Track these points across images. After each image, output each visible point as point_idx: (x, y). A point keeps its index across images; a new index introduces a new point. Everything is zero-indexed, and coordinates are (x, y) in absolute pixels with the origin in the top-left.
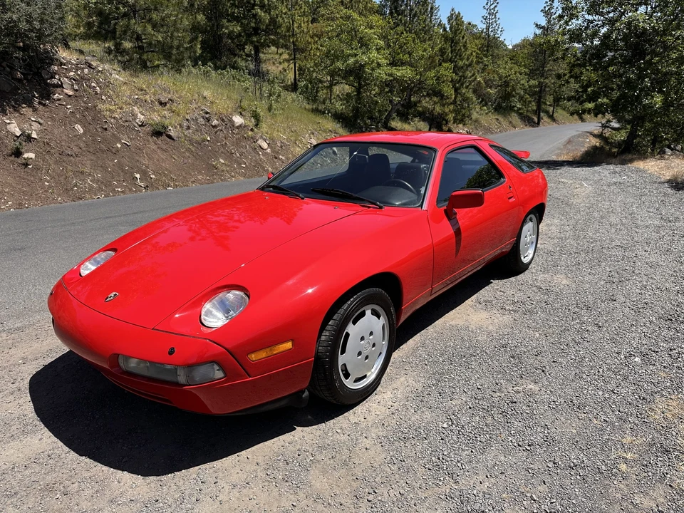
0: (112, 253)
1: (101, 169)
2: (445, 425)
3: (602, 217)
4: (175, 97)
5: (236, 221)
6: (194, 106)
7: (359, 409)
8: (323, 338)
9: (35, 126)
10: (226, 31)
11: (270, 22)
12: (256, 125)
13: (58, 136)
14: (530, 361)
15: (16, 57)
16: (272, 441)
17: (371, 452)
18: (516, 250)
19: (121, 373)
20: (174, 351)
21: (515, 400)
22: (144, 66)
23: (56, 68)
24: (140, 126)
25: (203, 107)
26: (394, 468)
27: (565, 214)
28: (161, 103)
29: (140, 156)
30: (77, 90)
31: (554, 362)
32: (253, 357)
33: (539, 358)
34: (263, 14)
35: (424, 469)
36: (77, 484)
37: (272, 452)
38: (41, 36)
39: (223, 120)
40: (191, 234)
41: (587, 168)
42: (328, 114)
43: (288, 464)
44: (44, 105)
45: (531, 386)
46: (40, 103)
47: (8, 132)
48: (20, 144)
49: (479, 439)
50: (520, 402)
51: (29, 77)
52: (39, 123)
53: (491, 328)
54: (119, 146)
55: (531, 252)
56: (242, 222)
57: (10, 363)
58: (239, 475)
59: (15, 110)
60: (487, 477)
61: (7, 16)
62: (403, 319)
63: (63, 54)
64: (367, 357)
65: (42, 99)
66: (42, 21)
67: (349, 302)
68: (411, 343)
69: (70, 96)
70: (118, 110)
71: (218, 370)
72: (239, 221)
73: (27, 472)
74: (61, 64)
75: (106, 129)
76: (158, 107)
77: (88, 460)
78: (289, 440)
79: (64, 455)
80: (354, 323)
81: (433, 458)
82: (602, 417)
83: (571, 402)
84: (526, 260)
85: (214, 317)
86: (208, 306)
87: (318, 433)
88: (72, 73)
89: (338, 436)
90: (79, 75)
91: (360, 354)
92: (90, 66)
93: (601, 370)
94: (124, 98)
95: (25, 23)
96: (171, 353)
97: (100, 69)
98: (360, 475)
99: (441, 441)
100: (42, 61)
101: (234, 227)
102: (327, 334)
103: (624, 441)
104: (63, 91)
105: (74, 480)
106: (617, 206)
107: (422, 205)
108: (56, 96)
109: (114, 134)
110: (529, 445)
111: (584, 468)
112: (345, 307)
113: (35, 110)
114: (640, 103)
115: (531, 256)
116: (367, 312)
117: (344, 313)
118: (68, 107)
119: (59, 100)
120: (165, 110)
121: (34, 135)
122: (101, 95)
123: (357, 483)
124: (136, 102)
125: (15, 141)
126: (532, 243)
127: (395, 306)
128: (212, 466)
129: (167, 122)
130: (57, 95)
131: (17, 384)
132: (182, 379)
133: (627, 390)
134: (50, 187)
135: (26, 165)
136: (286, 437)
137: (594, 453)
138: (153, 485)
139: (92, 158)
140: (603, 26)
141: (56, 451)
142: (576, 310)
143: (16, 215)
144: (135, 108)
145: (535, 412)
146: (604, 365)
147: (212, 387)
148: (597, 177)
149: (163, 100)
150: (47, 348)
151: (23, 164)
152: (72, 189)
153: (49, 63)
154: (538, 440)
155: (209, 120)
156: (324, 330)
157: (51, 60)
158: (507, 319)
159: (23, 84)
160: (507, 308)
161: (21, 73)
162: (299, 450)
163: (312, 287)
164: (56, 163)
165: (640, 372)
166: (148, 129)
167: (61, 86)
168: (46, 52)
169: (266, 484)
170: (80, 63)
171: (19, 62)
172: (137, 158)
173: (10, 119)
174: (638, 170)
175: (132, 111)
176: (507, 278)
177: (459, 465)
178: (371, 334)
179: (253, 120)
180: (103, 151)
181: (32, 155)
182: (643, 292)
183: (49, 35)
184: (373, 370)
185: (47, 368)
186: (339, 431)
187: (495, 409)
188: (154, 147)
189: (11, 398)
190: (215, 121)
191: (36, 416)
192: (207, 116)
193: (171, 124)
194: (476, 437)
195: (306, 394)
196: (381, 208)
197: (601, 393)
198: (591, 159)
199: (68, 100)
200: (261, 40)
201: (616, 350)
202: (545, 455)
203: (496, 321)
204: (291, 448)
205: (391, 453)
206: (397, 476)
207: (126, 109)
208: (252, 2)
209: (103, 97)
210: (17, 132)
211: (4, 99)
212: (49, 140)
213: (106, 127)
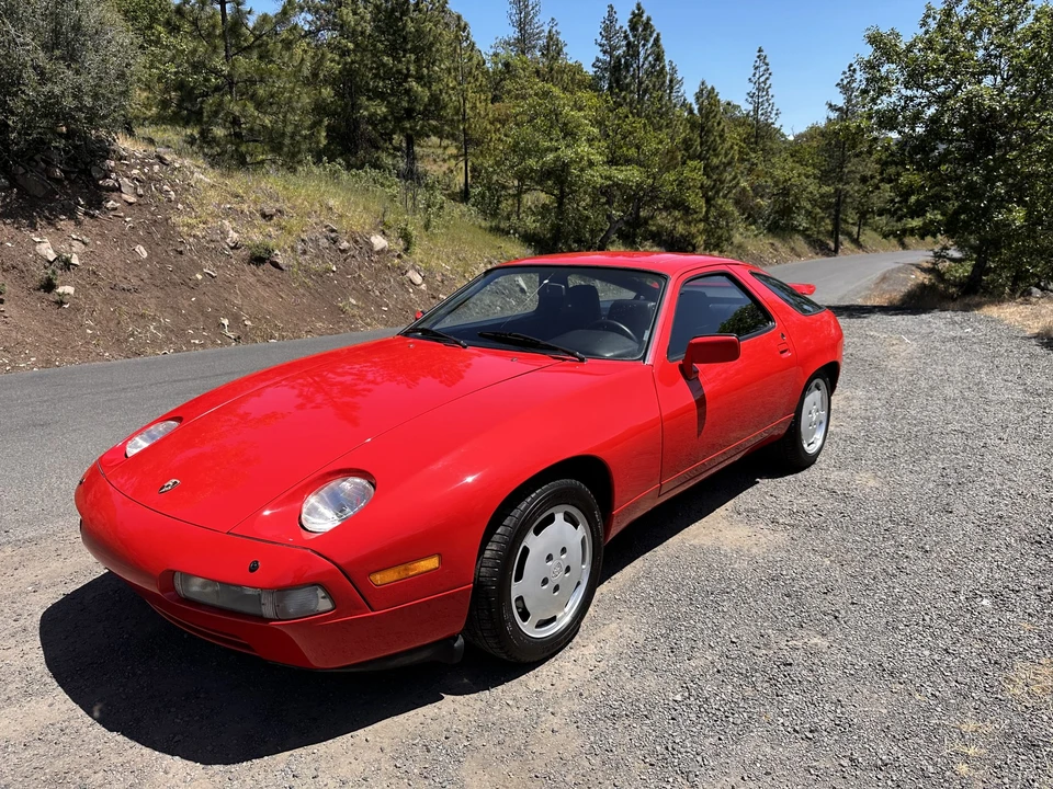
0: (174, 424)
1: (171, 311)
2: (678, 698)
3: (932, 388)
4: (286, 207)
5: (369, 382)
6: (313, 220)
7: (543, 670)
8: (488, 554)
9: (77, 246)
10: (366, 113)
11: (429, 100)
12: (406, 250)
13: (110, 262)
14: (815, 602)
15: (56, 148)
16: (406, 715)
17: (560, 737)
18: (794, 433)
19: (177, 601)
20: (258, 567)
21: (790, 661)
22: (242, 162)
23: (113, 163)
24: (232, 248)
25: (327, 223)
26: (596, 761)
27: (874, 383)
28: (264, 216)
29: (230, 293)
30: (141, 196)
31: (853, 603)
32: (379, 579)
33: (829, 597)
34: (420, 89)
35: (643, 765)
36: (101, 773)
37: (405, 733)
38: (93, 117)
39: (356, 242)
40: (300, 401)
41: (910, 317)
42: (514, 234)
43: (428, 751)
44: (92, 216)
45: (815, 640)
46: (86, 214)
47: (36, 254)
48: (54, 272)
49: (731, 720)
50: (798, 665)
51: (73, 176)
52: (83, 243)
53: (755, 550)
54: (199, 277)
55: (819, 436)
56: (377, 384)
57: (14, 590)
58: (353, 766)
59: (49, 224)
60: (743, 778)
61: (46, 89)
62: (614, 532)
63: (124, 143)
64: (556, 588)
65: (90, 208)
66: (96, 97)
67: (529, 500)
68: (628, 570)
69: (131, 204)
70: (201, 225)
71: (323, 598)
72: (374, 382)
73: (27, 754)
74: (121, 158)
75: (181, 253)
76: (259, 221)
77: (121, 738)
78: (431, 714)
79: (84, 729)
80: (537, 532)
81: (658, 748)
82: (929, 689)
83: (880, 665)
84: (811, 450)
85: (320, 516)
86: (312, 500)
87: (479, 705)
88: (135, 171)
89: (509, 710)
90: (145, 174)
91: (545, 582)
92: (161, 160)
93: (927, 618)
94: (211, 208)
95: (71, 99)
96: (253, 569)
97: (177, 166)
98: (541, 771)
99: (671, 722)
100: (92, 153)
101: (364, 390)
102: (494, 547)
103: (964, 728)
104: (120, 197)
105: (97, 768)
106: (956, 371)
107: (644, 358)
108: (110, 204)
109: (192, 260)
110: (811, 731)
111: (898, 769)
112: (523, 506)
113: (79, 223)
114: (990, 219)
115: (819, 443)
116: (556, 516)
117: (521, 516)
118: (128, 219)
119: (115, 209)
120: (270, 225)
121: (75, 260)
122: (176, 202)
123: (536, 783)
124: (227, 213)
125: (46, 268)
126: (821, 423)
127: (601, 510)
128: (310, 751)
129: (272, 243)
130: (112, 202)
131: (22, 621)
132: (268, 610)
133: (969, 650)
134: (94, 336)
135: (60, 303)
136: (428, 710)
137: (916, 746)
138: (217, 778)
139: (159, 294)
140: (928, 105)
141: (72, 722)
142: (890, 525)
143: (41, 377)
144: (226, 222)
145: (821, 679)
146: (933, 609)
147: (313, 624)
148: (925, 329)
149: (268, 211)
150: (71, 570)
151: (56, 302)
152: (126, 340)
153: (102, 156)
154: (826, 723)
155: (335, 242)
156: (489, 541)
157: (105, 151)
158: (781, 537)
159: (63, 186)
160: (781, 521)
161: (61, 170)
162: (447, 730)
163: (473, 474)
164: (106, 300)
165: (990, 621)
166: (243, 253)
167: (119, 190)
168: (99, 140)
169: (393, 781)
170: (148, 157)
171: (59, 154)
172: (226, 295)
173: (40, 236)
174: (990, 320)
175: (221, 226)
176: (782, 476)
177: (699, 758)
178: (564, 551)
179: (401, 242)
180: (174, 284)
181: (69, 290)
182: (996, 499)
183: (105, 117)
184: (566, 609)
185: (69, 598)
186: (511, 703)
187: (758, 674)
188: (252, 280)
189: (12, 642)
190: (345, 243)
191: (47, 670)
192: (333, 235)
193: (278, 246)
194: (727, 717)
195: (460, 642)
196: (582, 360)
197: (927, 653)
198: (916, 302)
199: (128, 210)
200: (416, 126)
201: (952, 587)
202: (836, 747)
203: (763, 540)
204: (435, 726)
205: (592, 738)
206: (600, 774)
207: (212, 223)
208: (405, 71)
209: (180, 206)
210: (51, 256)
211: (33, 207)
212: (97, 267)
213: (181, 249)
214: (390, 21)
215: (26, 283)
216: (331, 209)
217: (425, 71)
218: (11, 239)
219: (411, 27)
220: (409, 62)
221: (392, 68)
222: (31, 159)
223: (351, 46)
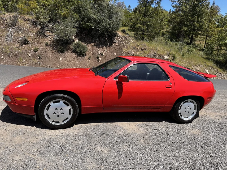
4: (147, 48)
6: (152, 51)
9: (105, 52)
10: (182, 30)
11: (199, 27)
12: (173, 60)
13: (109, 55)
22: (142, 39)
23: (116, 38)
24: (132, 55)
25: (155, 52)
30: (119, 44)
32: (17, 99)
34: (197, 24)
39: (161, 57)
42: (211, 60)
44: (109, 47)
46: (108, 46)
47: (98, 52)
48: (99, 56)
51: (109, 39)
59: (102, 47)
64: (58, 116)
69: (117, 45)
70: (128, 50)
71: (9, 99)
74: (118, 36)
75: (122, 55)
76: (140, 51)
80: (54, 103)
84: (184, 119)
88: (120, 39)
90: (121, 40)
91: (55, 113)
92: (125, 37)
94: (131, 47)
97: (128, 39)
113: (107, 48)
115: (190, 118)
116: (61, 101)
118: (115, 48)
119: (114, 46)
120: (142, 52)
121: (103, 54)
124: (134, 48)
135: (99, 61)
144: (133, 50)
147: (10, 103)
149: (143, 49)
153: (115, 36)
155: (155, 56)
159: (107, 41)
161: (107, 38)
167: (115, 42)
170: (123, 37)
173: (99, 49)
178: (62, 109)
179: (172, 58)
181: (101, 59)
183: (114, 29)
190: (157, 57)
192: (155, 55)
200: (194, 33)
207: (130, 50)
208: (194, 20)
209: (125, 46)
210: (100, 53)
211: (100, 44)
212: (106, 56)
213: (122, 54)
214: (193, 9)
215: (95, 57)
216: (157, 49)
217: (199, 20)
218: (95, 49)
219: (198, 9)
220: (195, 18)
221: (191, 19)
222: (103, 36)
223: (183, 15)
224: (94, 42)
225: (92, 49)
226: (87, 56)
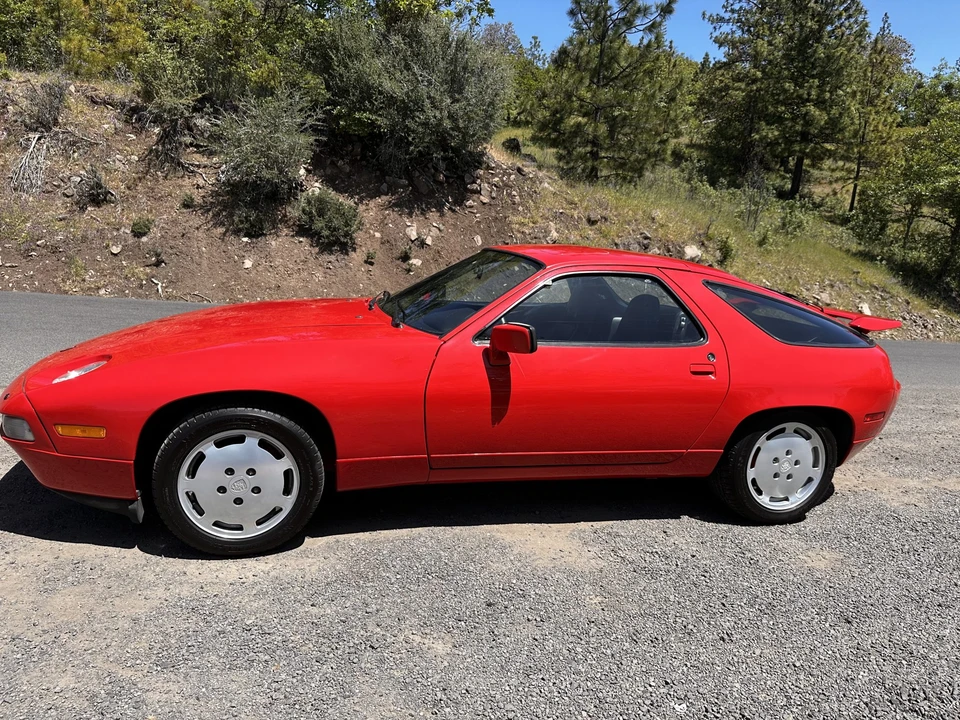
4: (611, 215)
6: (632, 227)
9: (435, 232)
10: (757, 137)
11: (826, 123)
13: (453, 245)
22: (592, 176)
23: (481, 172)
25: (644, 230)
28: (589, 221)
30: (493, 198)
32: (61, 430)
34: (817, 113)
39: (669, 251)
42: (881, 260)
44: (454, 211)
46: (450, 209)
47: (405, 234)
48: (410, 248)
51: (451, 180)
52: (439, 229)
59: (422, 213)
64: (239, 501)
65: (454, 205)
69: (484, 204)
70: (531, 225)
71: (28, 430)
74: (489, 168)
76: (584, 223)
80: (218, 445)
84: (773, 506)
88: (497, 179)
90: (503, 181)
91: (222, 490)
92: (520, 171)
94: (544, 211)
97: (531, 176)
104: (479, 198)
108: (469, 203)
113: (442, 215)
115: (798, 502)
116: (248, 439)
118: (477, 215)
119: (471, 207)
120: (591, 230)
121: (429, 241)
122: (519, 205)
124: (556, 217)
125: (407, 244)
130: (471, 201)
135: (409, 271)
144: (552, 224)
149: (593, 217)
151: (406, 270)
153: (475, 167)
155: (646, 248)
159: (443, 188)
161: (444, 176)
167: (479, 192)
170: (511, 168)
173: (412, 222)
175: (547, 226)
178: (252, 472)
181: (418, 262)
183: (474, 135)
190: (656, 249)
192: (646, 242)
199: (481, 209)
200: (806, 149)
207: (541, 223)
208: (805, 96)
209: (520, 208)
210: (413, 235)
211: (416, 201)
212: (442, 248)
213: (508, 241)
214: (801, 50)
215: (392, 253)
216: (654, 219)
217: (828, 95)
218: (393, 222)
219: (821, 53)
220: (811, 87)
221: (793, 94)
222: (426, 166)
223: (759, 74)
224: (391, 190)
225: (382, 222)
226: (358, 250)
